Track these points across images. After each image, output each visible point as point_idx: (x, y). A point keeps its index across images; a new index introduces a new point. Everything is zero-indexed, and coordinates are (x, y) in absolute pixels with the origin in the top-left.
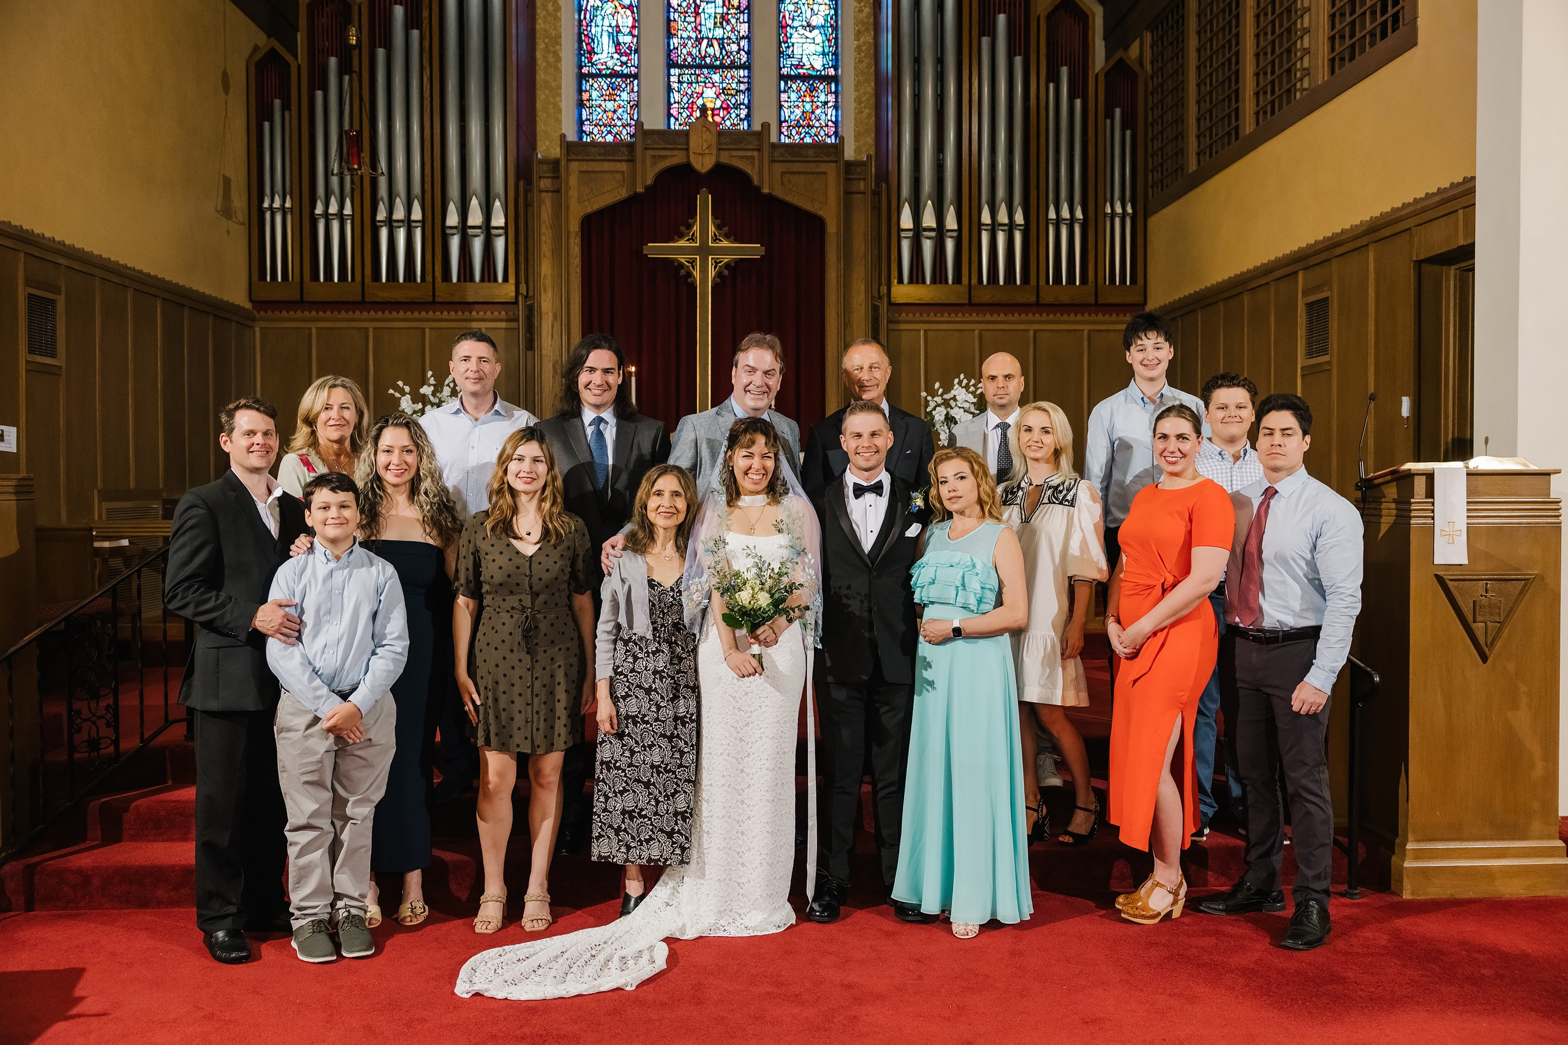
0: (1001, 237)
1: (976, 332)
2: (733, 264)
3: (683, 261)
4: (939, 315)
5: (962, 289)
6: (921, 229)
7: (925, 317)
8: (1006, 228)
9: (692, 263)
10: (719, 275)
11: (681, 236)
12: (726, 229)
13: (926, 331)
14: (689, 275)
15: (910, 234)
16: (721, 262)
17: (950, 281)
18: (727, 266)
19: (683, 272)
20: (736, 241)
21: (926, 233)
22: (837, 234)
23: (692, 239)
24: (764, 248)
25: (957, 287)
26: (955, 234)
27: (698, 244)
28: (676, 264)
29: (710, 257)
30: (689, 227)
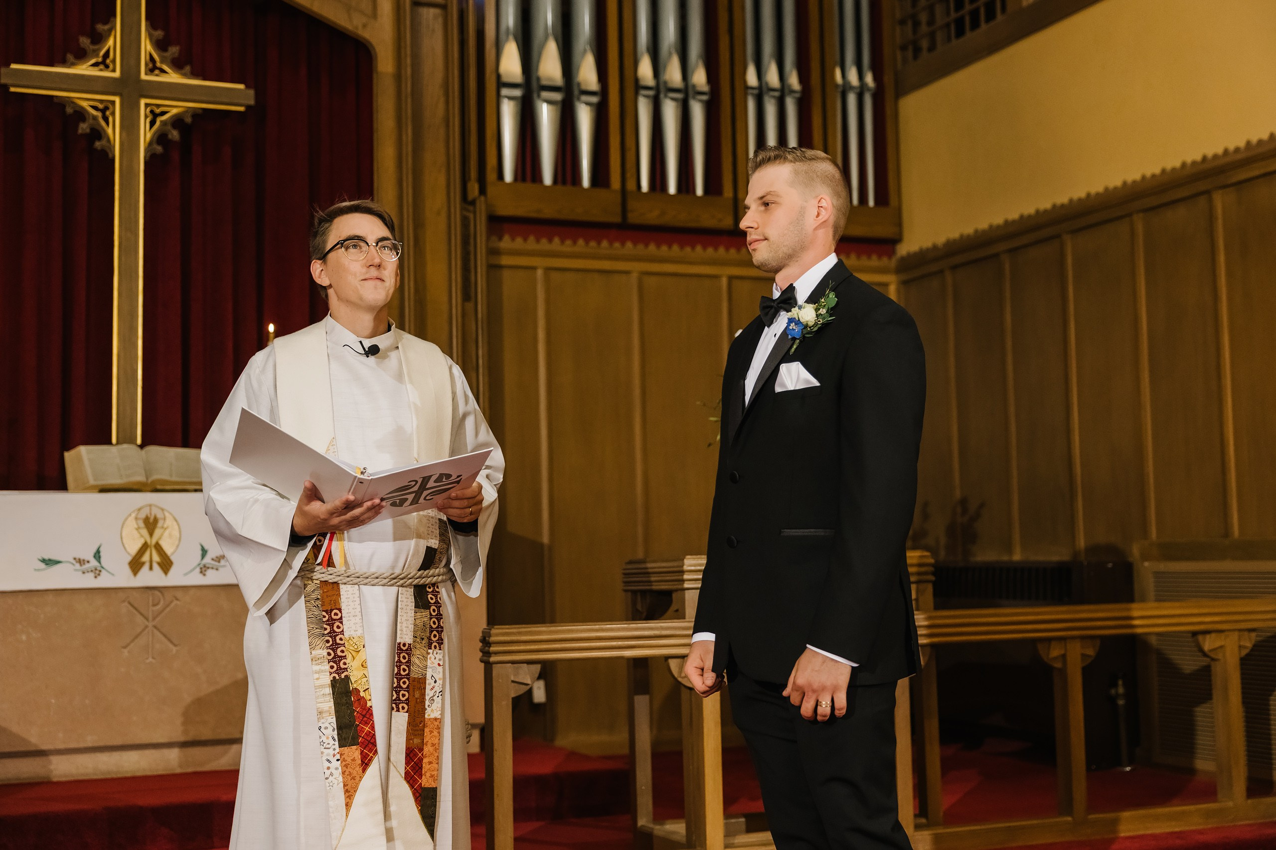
0: (670, 112)
1: (634, 276)
2: (188, 120)
3: (85, 104)
4: (568, 242)
5: (610, 197)
6: (534, 85)
7: (544, 245)
8: (679, 96)
9: (103, 111)
10: (161, 138)
11: (81, 55)
12: (174, 50)
13: (548, 270)
14: (97, 134)
15: (518, 93)
16: (163, 113)
17: (586, 182)
18: (177, 122)
19: (84, 127)
20: (195, 74)
21: (545, 94)
22: (398, 77)
23: (104, 63)
24: (251, 92)
25: (601, 193)
26: (594, 99)
27: (117, 74)
28: (69, 110)
29: (143, 102)
30: (98, 39)
